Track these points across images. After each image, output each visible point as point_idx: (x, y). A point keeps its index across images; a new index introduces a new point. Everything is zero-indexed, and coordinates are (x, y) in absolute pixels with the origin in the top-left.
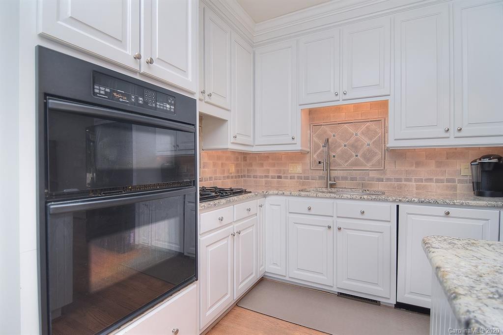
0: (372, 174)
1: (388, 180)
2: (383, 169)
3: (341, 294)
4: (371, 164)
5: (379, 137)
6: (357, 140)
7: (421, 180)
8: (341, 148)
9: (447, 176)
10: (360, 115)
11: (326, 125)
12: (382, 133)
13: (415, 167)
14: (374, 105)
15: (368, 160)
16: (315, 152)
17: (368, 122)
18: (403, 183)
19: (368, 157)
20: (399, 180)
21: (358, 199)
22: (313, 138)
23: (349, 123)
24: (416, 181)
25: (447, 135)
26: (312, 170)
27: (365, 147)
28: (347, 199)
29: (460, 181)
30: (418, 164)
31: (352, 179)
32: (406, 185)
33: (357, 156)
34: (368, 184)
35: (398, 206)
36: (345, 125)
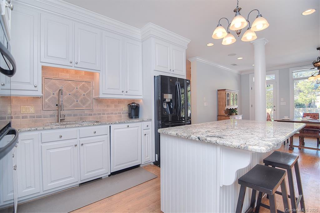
0: (86, 112)
1: (94, 114)
2: (92, 108)
3: (81, 184)
4: (85, 106)
5: (90, 91)
6: (77, 92)
7: (109, 114)
8: (66, 96)
9: (118, 112)
10: (79, 77)
11: (55, 79)
12: (91, 89)
13: (107, 108)
14: (87, 73)
15: (84, 104)
16: (47, 97)
17: (84, 82)
18: (102, 115)
19: (84, 101)
20: (99, 114)
21: (92, 126)
22: (44, 87)
23: (72, 81)
24: (107, 114)
25: (122, 93)
26: (44, 110)
27: (82, 96)
28: (86, 126)
29: (123, 113)
30: (108, 106)
31: (74, 115)
32: (103, 116)
33: (77, 101)
34: (84, 117)
35: (110, 126)
36: (70, 82)
